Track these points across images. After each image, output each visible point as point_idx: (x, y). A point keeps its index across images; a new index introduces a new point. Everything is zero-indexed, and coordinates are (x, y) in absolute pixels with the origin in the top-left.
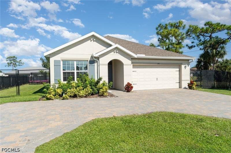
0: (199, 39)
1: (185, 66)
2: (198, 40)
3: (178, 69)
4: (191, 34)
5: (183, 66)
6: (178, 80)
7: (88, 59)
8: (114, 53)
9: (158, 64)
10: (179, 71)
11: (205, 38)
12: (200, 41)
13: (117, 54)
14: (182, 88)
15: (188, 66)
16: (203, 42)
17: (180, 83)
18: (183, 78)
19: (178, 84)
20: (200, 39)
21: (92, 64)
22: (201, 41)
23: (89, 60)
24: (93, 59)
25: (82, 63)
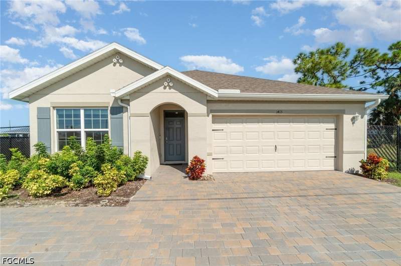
0: (375, 77)
1: (351, 116)
2: (373, 78)
3: (332, 126)
4: (362, 64)
5: (347, 118)
6: (333, 150)
7: (109, 103)
8: (165, 88)
9: (278, 112)
10: (336, 129)
11: (388, 73)
12: (377, 79)
13: (172, 90)
14: (342, 171)
15: (362, 117)
16: (383, 80)
17: (338, 157)
18: (346, 147)
19: (332, 161)
20: (378, 77)
21: (116, 114)
22: (380, 80)
23: (111, 105)
24: (119, 104)
25: (98, 113)
